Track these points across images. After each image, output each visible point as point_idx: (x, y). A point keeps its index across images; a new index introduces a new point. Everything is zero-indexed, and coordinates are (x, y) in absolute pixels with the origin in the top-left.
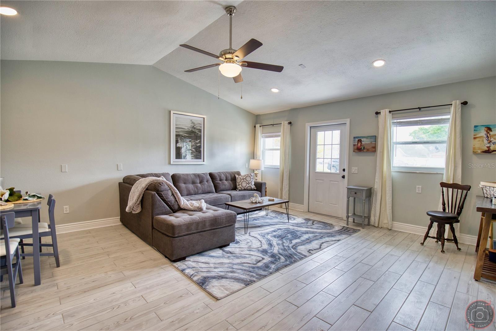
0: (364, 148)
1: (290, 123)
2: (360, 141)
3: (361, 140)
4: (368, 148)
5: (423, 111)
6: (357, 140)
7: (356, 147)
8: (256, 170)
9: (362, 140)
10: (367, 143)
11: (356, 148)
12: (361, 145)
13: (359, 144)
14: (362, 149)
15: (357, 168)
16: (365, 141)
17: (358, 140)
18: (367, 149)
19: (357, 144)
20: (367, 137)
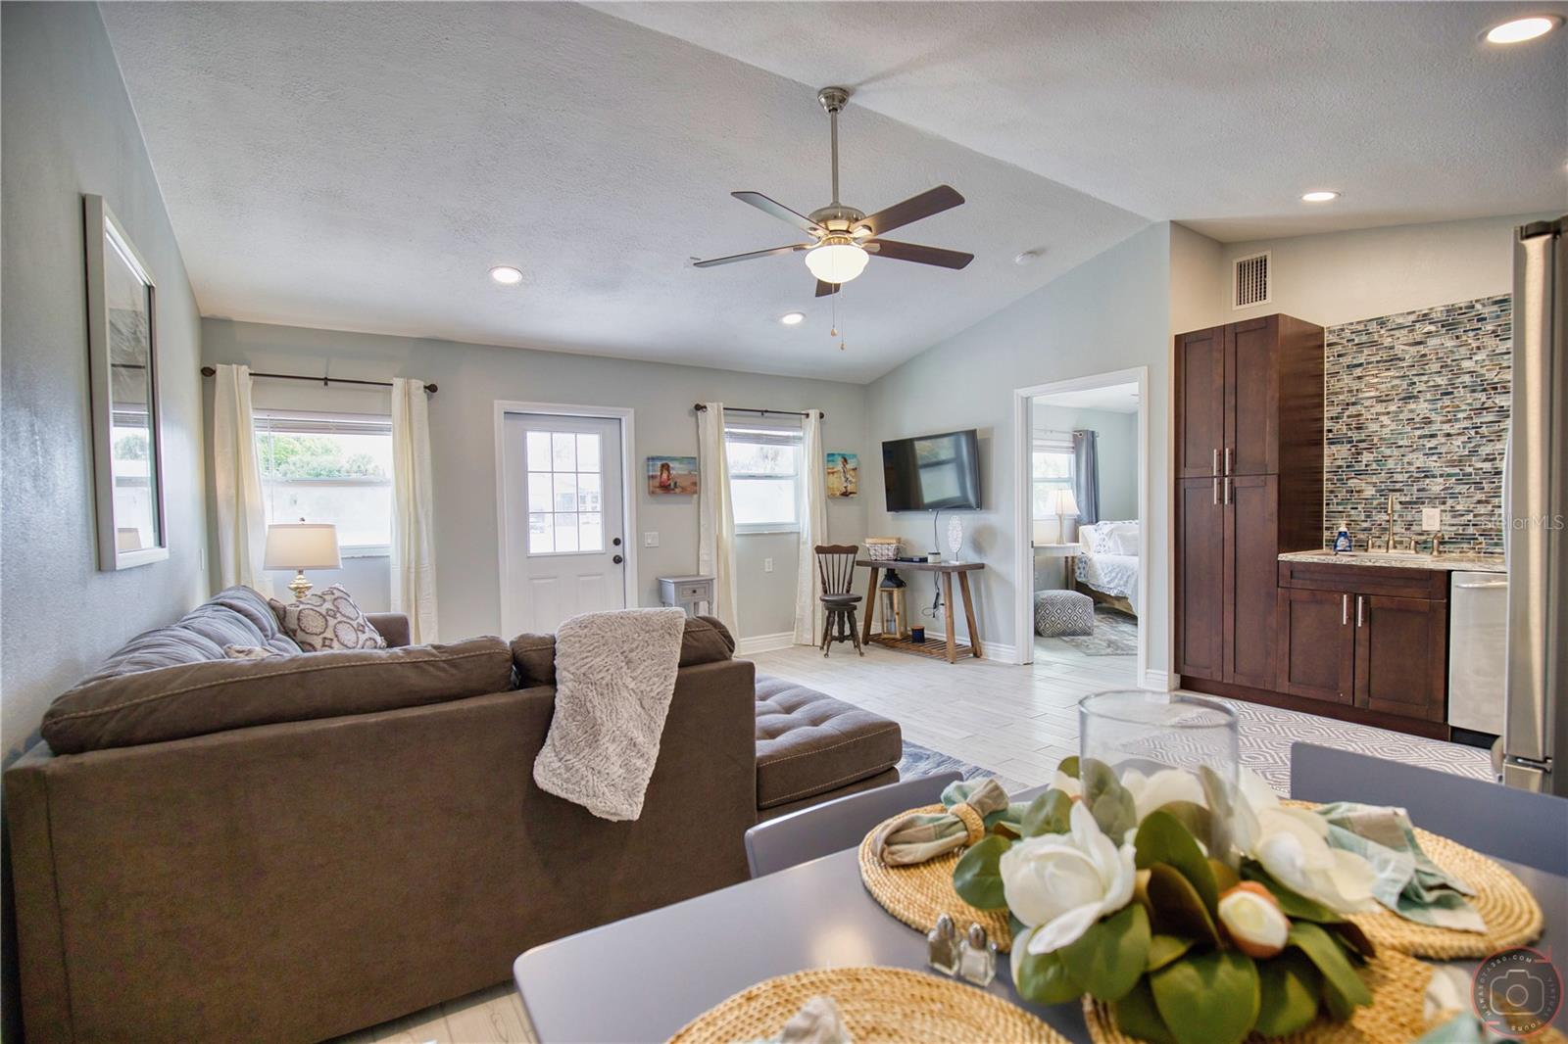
0: (676, 483)
1: (432, 389)
2: (665, 467)
3: (669, 466)
4: (684, 484)
5: (770, 418)
6: (659, 463)
7: (657, 482)
8: (301, 572)
9: (671, 465)
10: (680, 472)
11: (658, 484)
12: (668, 476)
13: (665, 476)
14: (672, 485)
15: (656, 533)
16: (677, 469)
17: (663, 466)
18: (682, 488)
19: (659, 474)
20: (681, 460)
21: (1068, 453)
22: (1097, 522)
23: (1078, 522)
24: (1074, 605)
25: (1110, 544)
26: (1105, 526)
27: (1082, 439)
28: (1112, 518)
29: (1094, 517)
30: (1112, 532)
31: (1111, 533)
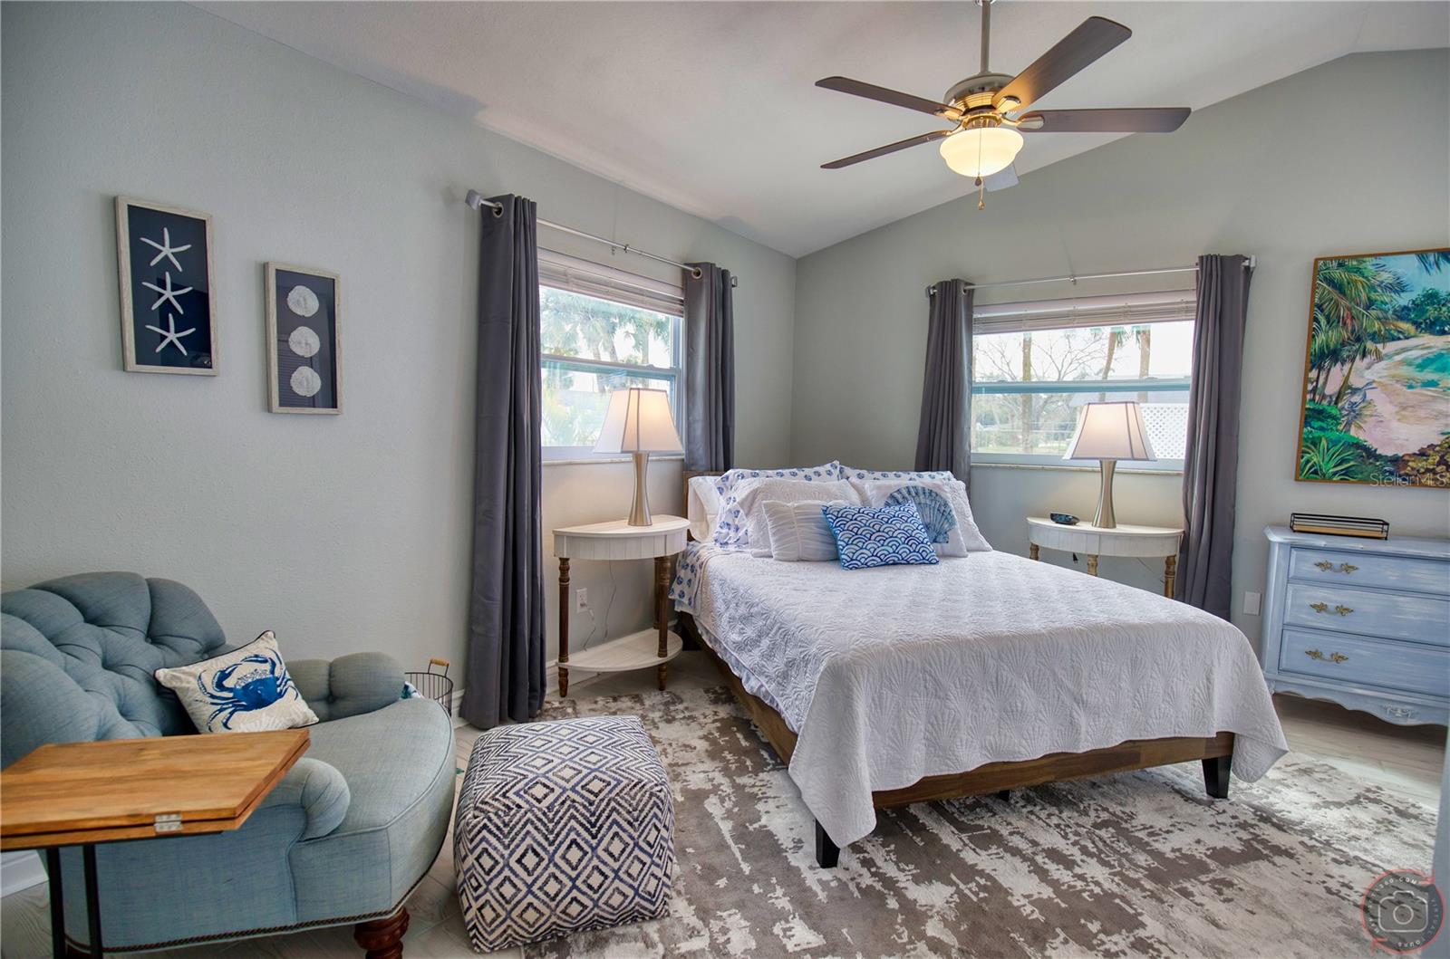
21: (669, 311)
22: (726, 469)
23: (687, 469)
24: (593, 828)
25: (749, 525)
26: (743, 483)
27: (700, 283)
28: (757, 464)
29: (721, 459)
30: (754, 495)
31: (750, 502)
